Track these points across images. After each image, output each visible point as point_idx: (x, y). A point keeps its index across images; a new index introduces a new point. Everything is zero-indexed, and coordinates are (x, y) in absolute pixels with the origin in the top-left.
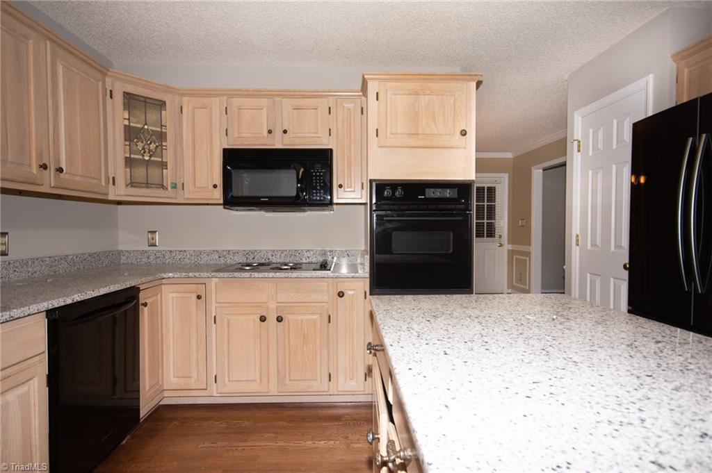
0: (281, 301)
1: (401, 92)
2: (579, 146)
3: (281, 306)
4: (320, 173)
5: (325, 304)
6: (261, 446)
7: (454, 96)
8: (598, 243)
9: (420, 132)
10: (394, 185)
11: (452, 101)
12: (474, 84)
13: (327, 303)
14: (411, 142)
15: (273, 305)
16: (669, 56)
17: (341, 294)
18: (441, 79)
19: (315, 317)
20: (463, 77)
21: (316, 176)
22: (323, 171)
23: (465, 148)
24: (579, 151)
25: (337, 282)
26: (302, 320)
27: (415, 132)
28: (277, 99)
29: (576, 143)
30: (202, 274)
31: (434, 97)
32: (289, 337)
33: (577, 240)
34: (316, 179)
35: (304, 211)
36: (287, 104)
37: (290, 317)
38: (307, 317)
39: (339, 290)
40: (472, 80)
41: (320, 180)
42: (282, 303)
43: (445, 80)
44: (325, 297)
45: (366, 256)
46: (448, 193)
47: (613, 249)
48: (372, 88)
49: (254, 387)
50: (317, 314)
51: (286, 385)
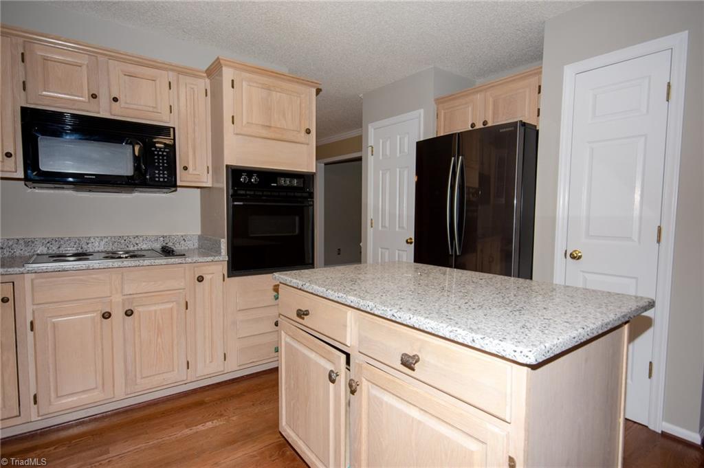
0: (128, 293)
1: (255, 84)
2: (372, 151)
3: (128, 299)
4: (163, 152)
5: (181, 291)
6: (131, 451)
7: (300, 97)
8: (387, 225)
9: (272, 125)
10: (250, 172)
11: (299, 102)
12: (314, 91)
13: (184, 289)
14: (264, 133)
15: (117, 298)
16: (433, 100)
17: (200, 279)
18: (289, 80)
19: (169, 306)
20: (307, 83)
21: (158, 155)
22: (167, 150)
23: (308, 144)
24: (372, 155)
25: (194, 267)
26: (155, 311)
27: (268, 124)
28: (101, 58)
29: (370, 149)
30: (9, 270)
31: (284, 95)
32: (140, 331)
33: (372, 223)
34: (158, 159)
35: (131, 192)
36: (116, 68)
37: (140, 309)
38: (163, 307)
39: (197, 276)
40: (314, 87)
41: (163, 160)
42: (130, 294)
43: (293, 81)
44: (182, 284)
45: (222, 240)
46: (295, 182)
47: (397, 229)
48: (228, 74)
49: (96, 396)
50: (173, 302)
51: (136, 384)
